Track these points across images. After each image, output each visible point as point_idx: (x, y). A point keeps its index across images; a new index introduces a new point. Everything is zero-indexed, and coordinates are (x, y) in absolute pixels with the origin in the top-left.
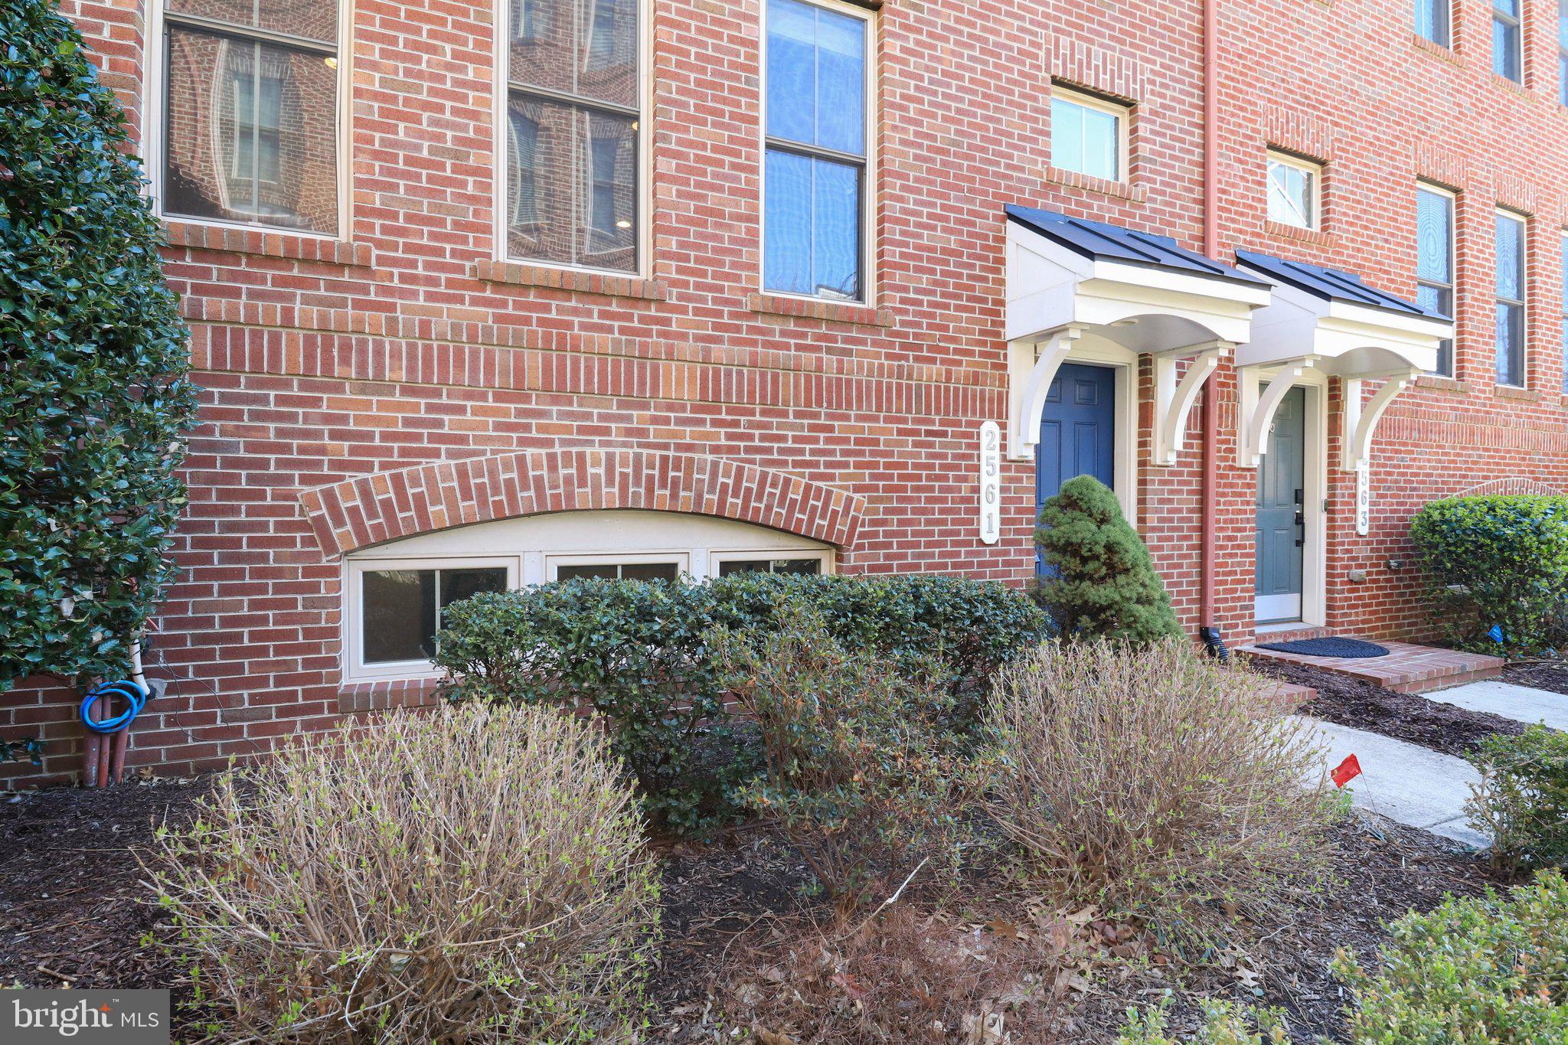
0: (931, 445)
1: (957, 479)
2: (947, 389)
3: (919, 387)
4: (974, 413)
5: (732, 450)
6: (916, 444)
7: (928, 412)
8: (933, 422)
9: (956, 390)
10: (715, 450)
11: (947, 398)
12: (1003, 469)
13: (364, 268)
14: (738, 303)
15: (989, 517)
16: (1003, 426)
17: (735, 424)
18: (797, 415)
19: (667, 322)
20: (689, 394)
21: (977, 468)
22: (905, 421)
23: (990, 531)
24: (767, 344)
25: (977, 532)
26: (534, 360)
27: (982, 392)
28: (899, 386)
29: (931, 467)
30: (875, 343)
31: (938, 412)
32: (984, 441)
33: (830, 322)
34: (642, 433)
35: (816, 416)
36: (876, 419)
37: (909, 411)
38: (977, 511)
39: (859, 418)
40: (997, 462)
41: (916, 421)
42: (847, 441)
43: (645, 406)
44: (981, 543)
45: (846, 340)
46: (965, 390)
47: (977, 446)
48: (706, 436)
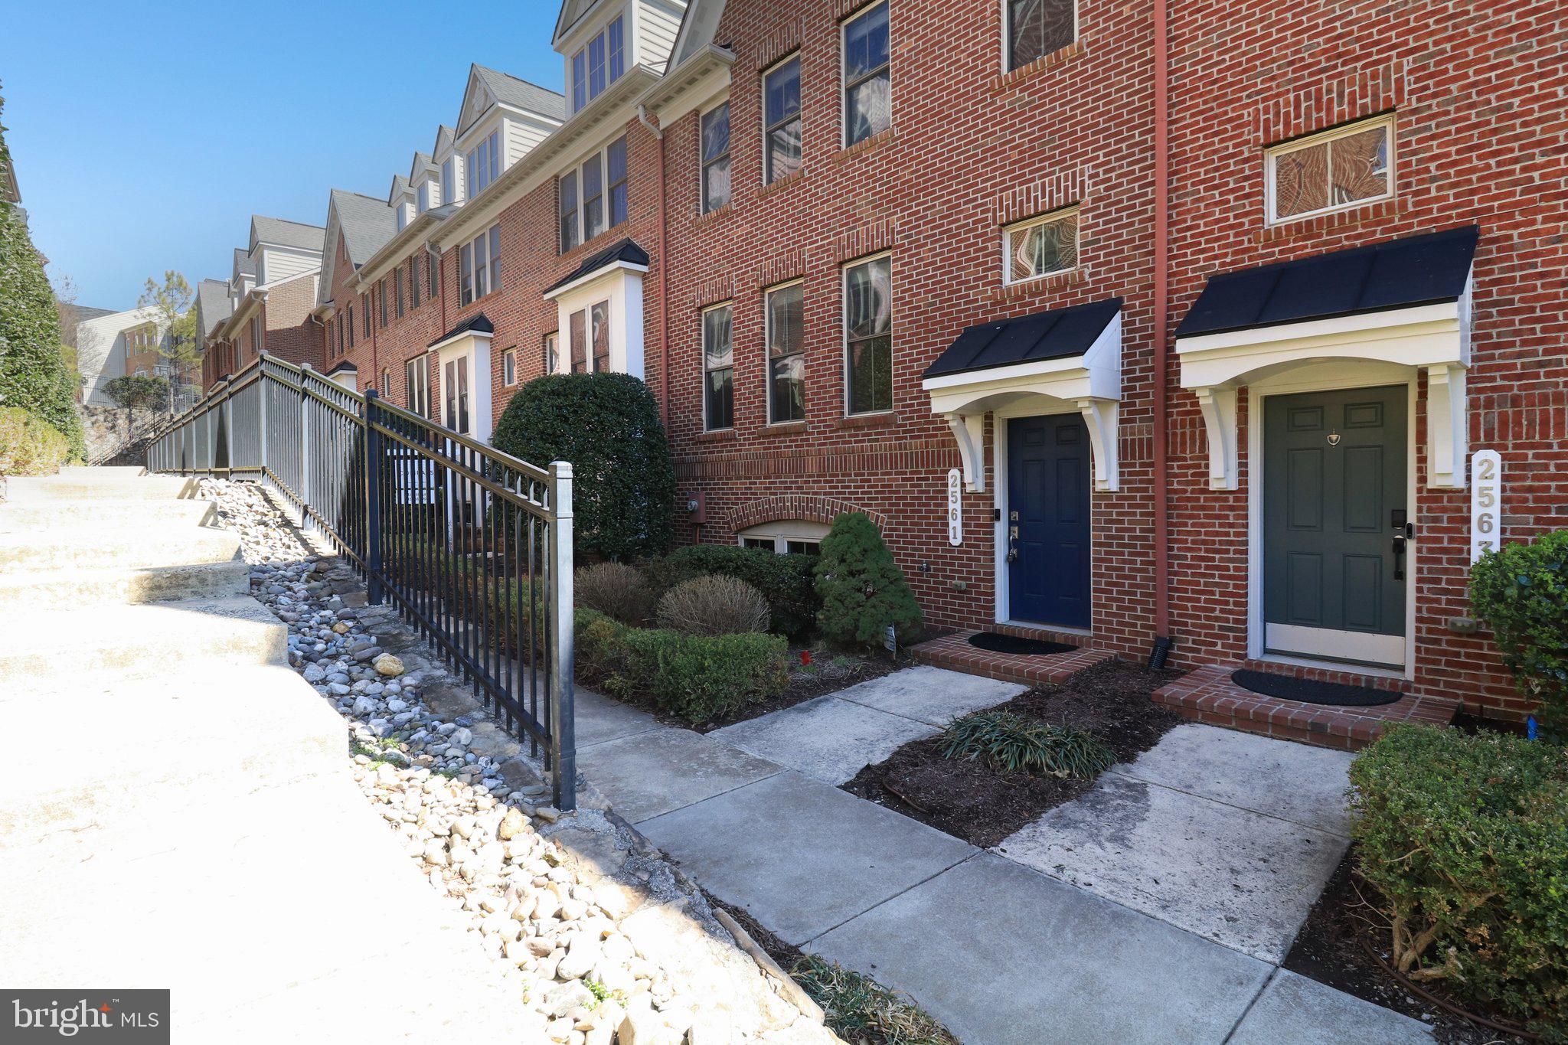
0: (920, 486)
1: (936, 505)
2: (928, 452)
3: (912, 453)
4: (945, 465)
5: (831, 493)
6: (912, 486)
7: (917, 467)
8: (921, 473)
9: (933, 452)
10: (825, 494)
11: (928, 458)
12: (963, 498)
13: (736, 439)
14: (832, 426)
15: (954, 528)
16: (962, 471)
17: (832, 481)
18: (856, 475)
19: (808, 440)
20: (815, 471)
21: (947, 498)
22: (906, 473)
23: (955, 538)
24: (844, 443)
25: (948, 538)
26: (772, 462)
27: (950, 451)
28: (901, 454)
29: (920, 498)
30: (890, 433)
31: (923, 467)
32: (950, 481)
33: (869, 427)
34: (802, 488)
35: (863, 474)
36: (891, 474)
37: (907, 467)
38: (947, 525)
39: (883, 474)
40: (959, 495)
41: (912, 473)
42: (877, 486)
43: (802, 477)
44: (950, 545)
45: (876, 434)
46: (939, 452)
47: (946, 485)
48: (821, 488)
